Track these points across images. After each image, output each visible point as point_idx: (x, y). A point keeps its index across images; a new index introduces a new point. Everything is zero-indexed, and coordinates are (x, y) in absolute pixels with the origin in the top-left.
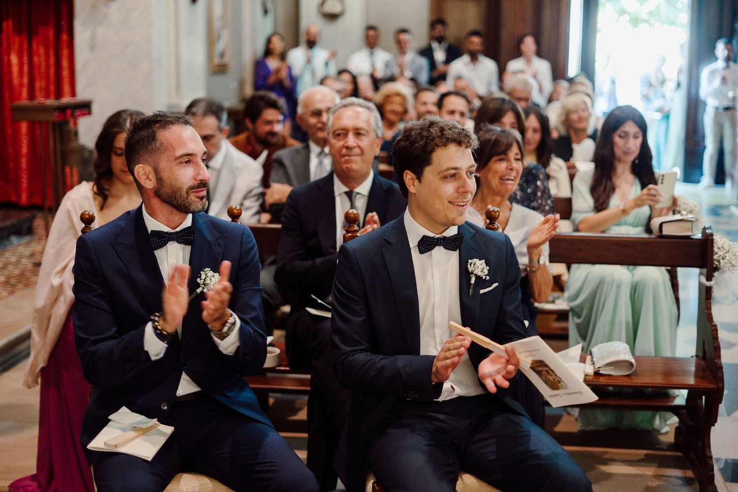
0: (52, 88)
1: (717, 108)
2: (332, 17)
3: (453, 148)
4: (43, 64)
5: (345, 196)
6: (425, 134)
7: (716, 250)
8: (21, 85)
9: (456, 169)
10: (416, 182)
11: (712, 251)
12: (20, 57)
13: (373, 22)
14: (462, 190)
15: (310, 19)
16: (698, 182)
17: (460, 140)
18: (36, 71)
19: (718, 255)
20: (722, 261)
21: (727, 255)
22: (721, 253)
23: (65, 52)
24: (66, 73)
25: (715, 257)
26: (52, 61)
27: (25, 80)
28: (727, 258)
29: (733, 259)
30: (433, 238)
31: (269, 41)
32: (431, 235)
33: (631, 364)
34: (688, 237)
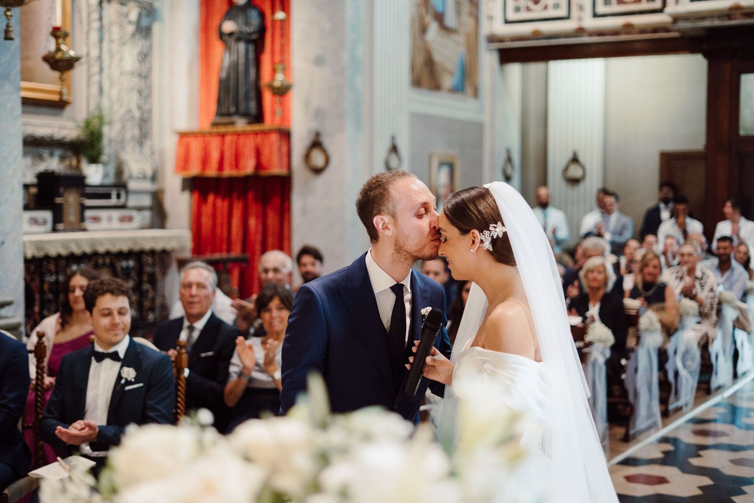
15: (555, 183)
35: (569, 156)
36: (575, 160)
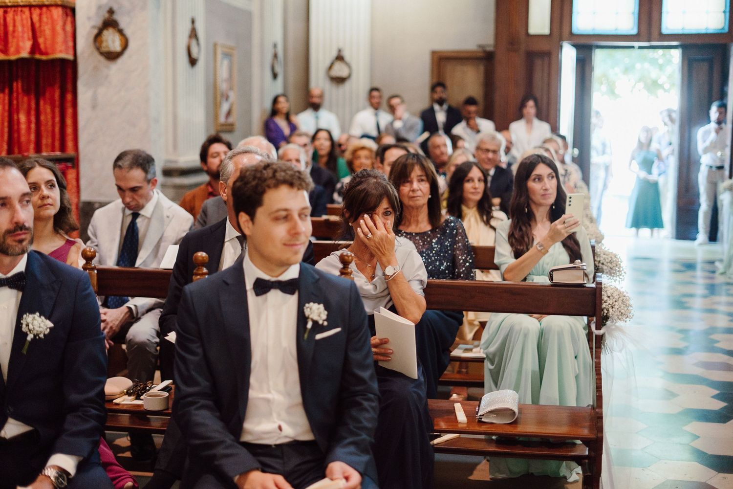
0: (57, 144)
1: (711, 167)
2: (340, 81)
3: (284, 190)
4: (50, 123)
5: (237, 241)
6: (258, 175)
7: (605, 298)
8: (29, 141)
9: (286, 210)
10: (250, 224)
11: (601, 300)
12: (28, 114)
13: (376, 85)
14: (293, 232)
15: (319, 83)
16: (695, 239)
17: (293, 181)
18: (43, 128)
19: (607, 304)
20: (610, 310)
21: (616, 303)
22: (610, 302)
23: (70, 111)
24: (69, 130)
25: (604, 306)
26: (57, 119)
27: (33, 137)
28: (616, 307)
29: (622, 307)
30: (268, 281)
31: (275, 101)
32: (266, 277)
33: (514, 413)
34: (581, 286)
35: (334, 54)
36: (340, 58)
